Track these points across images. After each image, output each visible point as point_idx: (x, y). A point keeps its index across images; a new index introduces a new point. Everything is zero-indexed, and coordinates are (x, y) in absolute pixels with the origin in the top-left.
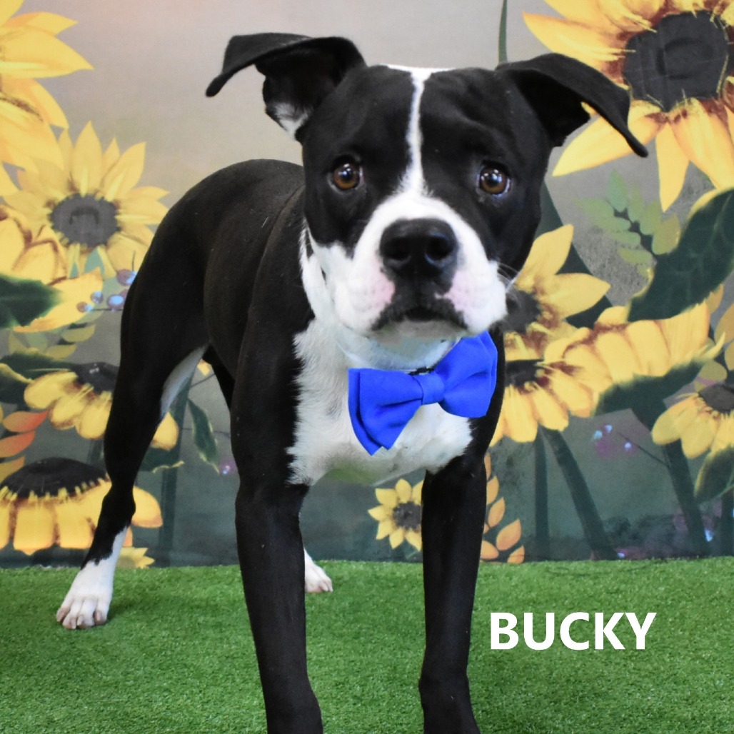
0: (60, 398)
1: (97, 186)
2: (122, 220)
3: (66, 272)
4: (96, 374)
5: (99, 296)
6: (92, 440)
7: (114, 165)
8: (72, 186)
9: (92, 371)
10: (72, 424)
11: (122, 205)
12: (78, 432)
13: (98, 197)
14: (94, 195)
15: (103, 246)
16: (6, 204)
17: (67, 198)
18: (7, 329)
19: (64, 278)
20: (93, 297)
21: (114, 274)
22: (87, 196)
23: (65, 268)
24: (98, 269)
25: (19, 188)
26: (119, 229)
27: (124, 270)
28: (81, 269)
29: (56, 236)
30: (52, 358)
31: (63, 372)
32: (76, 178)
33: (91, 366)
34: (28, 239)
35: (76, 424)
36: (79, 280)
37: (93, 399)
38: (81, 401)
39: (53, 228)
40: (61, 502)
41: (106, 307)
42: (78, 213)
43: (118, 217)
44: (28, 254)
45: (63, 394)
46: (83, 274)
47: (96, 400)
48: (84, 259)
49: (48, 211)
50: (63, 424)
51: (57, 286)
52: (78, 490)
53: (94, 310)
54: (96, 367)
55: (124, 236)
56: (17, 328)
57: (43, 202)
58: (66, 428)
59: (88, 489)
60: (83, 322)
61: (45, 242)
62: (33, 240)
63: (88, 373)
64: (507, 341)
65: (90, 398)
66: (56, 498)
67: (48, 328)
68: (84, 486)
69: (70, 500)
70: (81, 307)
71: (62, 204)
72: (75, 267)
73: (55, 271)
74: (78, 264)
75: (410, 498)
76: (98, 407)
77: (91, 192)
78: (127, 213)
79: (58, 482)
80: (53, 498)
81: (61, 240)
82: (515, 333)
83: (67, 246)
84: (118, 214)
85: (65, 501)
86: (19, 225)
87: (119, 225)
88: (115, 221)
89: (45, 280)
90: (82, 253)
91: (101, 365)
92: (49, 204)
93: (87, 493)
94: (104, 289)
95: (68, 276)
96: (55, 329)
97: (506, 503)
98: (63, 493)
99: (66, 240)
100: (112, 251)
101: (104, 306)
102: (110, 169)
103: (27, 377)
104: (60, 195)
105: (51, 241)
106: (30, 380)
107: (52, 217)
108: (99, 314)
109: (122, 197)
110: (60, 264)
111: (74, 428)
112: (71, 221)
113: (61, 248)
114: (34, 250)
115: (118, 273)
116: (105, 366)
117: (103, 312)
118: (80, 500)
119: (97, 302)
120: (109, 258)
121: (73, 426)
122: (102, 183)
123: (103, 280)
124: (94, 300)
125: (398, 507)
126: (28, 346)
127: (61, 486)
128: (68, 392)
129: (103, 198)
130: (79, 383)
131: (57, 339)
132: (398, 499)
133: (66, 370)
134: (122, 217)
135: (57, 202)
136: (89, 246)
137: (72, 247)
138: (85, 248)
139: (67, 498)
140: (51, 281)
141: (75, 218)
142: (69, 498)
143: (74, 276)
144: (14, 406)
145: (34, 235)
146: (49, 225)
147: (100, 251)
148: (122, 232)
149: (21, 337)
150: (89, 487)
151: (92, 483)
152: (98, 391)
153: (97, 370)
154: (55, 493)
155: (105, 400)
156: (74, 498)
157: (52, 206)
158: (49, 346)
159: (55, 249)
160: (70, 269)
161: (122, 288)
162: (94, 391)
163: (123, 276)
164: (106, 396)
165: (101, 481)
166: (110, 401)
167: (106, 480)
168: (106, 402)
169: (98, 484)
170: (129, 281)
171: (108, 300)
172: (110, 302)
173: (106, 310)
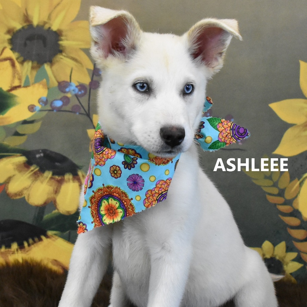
0: (14, 176)
1: (46, 19)
2: (63, 45)
3: (21, 82)
4: (40, 158)
5: (45, 100)
6: (37, 207)
7: (58, 4)
8: (27, 19)
9: (38, 156)
10: (22, 195)
11: (64, 34)
12: (27, 200)
13: (47, 26)
14: (43, 26)
15: (48, 63)
17: (23, 28)
19: (19, 87)
20: (40, 101)
21: (56, 84)
22: (38, 26)
23: (20, 79)
24: (45, 80)
26: (61, 52)
27: (64, 81)
28: (31, 80)
29: (14, 56)
30: (9, 146)
31: (17, 156)
32: (30, 13)
33: (38, 152)
35: (25, 194)
36: (30, 89)
37: (38, 176)
38: (29, 178)
39: (12, 49)
40: (13, 253)
41: (49, 108)
42: (31, 38)
43: (61, 42)
45: (16, 172)
46: (33, 84)
47: (40, 177)
48: (35, 73)
49: (8, 37)
50: (16, 195)
51: (14, 92)
52: (26, 244)
53: (41, 111)
54: (41, 153)
55: (65, 56)
57: (5, 30)
58: (18, 197)
59: (33, 244)
60: (32, 119)
61: (6, 59)
63: (35, 157)
65: (36, 176)
66: (10, 250)
67: (6, 123)
68: (31, 241)
69: (19, 252)
70: (31, 108)
71: (20, 31)
72: (27, 78)
73: (13, 81)
74: (30, 76)
75: (273, 255)
76: (42, 182)
77: (41, 24)
78: (67, 40)
79: (11, 238)
80: (7, 250)
81: (17, 59)
83: (22, 63)
84: (61, 40)
85: (16, 252)
87: (61, 48)
88: (59, 45)
89: (5, 88)
90: (33, 68)
91: (44, 151)
92: (9, 32)
93: (32, 246)
94: (49, 95)
95: (22, 85)
96: (12, 124)
98: (15, 246)
99: (22, 59)
100: (55, 67)
102: (55, 7)
104: (18, 26)
105: (10, 59)
107: (11, 42)
108: (45, 113)
109: (64, 28)
110: (17, 76)
111: (24, 197)
112: (25, 45)
113: (17, 64)
115: (59, 83)
116: (48, 152)
117: (47, 112)
118: (27, 251)
119: (43, 105)
120: (53, 72)
121: (23, 196)
122: (49, 17)
123: (48, 89)
124: (41, 103)
127: (13, 241)
128: (20, 171)
129: (50, 28)
130: (28, 164)
131: (13, 131)
132: (264, 255)
133: (19, 154)
134: (64, 43)
135: (15, 30)
136: (38, 64)
137: (25, 64)
138: (35, 64)
139: (17, 250)
140: (9, 88)
141: (28, 42)
142: (19, 250)
143: (27, 85)
146: (9, 47)
147: (47, 67)
148: (64, 54)
150: (35, 242)
151: (36, 239)
152: (42, 170)
153: (42, 155)
154: (8, 246)
155: (47, 177)
156: (23, 250)
157: (12, 33)
158: (7, 136)
159: (13, 65)
160: (23, 80)
161: (62, 95)
162: (39, 170)
163: (63, 86)
164: (48, 174)
165: (43, 237)
166: (51, 178)
167: (47, 237)
168: (48, 179)
169: (40, 240)
170: (67, 90)
171: (52, 103)
172: (53, 105)
173: (50, 110)
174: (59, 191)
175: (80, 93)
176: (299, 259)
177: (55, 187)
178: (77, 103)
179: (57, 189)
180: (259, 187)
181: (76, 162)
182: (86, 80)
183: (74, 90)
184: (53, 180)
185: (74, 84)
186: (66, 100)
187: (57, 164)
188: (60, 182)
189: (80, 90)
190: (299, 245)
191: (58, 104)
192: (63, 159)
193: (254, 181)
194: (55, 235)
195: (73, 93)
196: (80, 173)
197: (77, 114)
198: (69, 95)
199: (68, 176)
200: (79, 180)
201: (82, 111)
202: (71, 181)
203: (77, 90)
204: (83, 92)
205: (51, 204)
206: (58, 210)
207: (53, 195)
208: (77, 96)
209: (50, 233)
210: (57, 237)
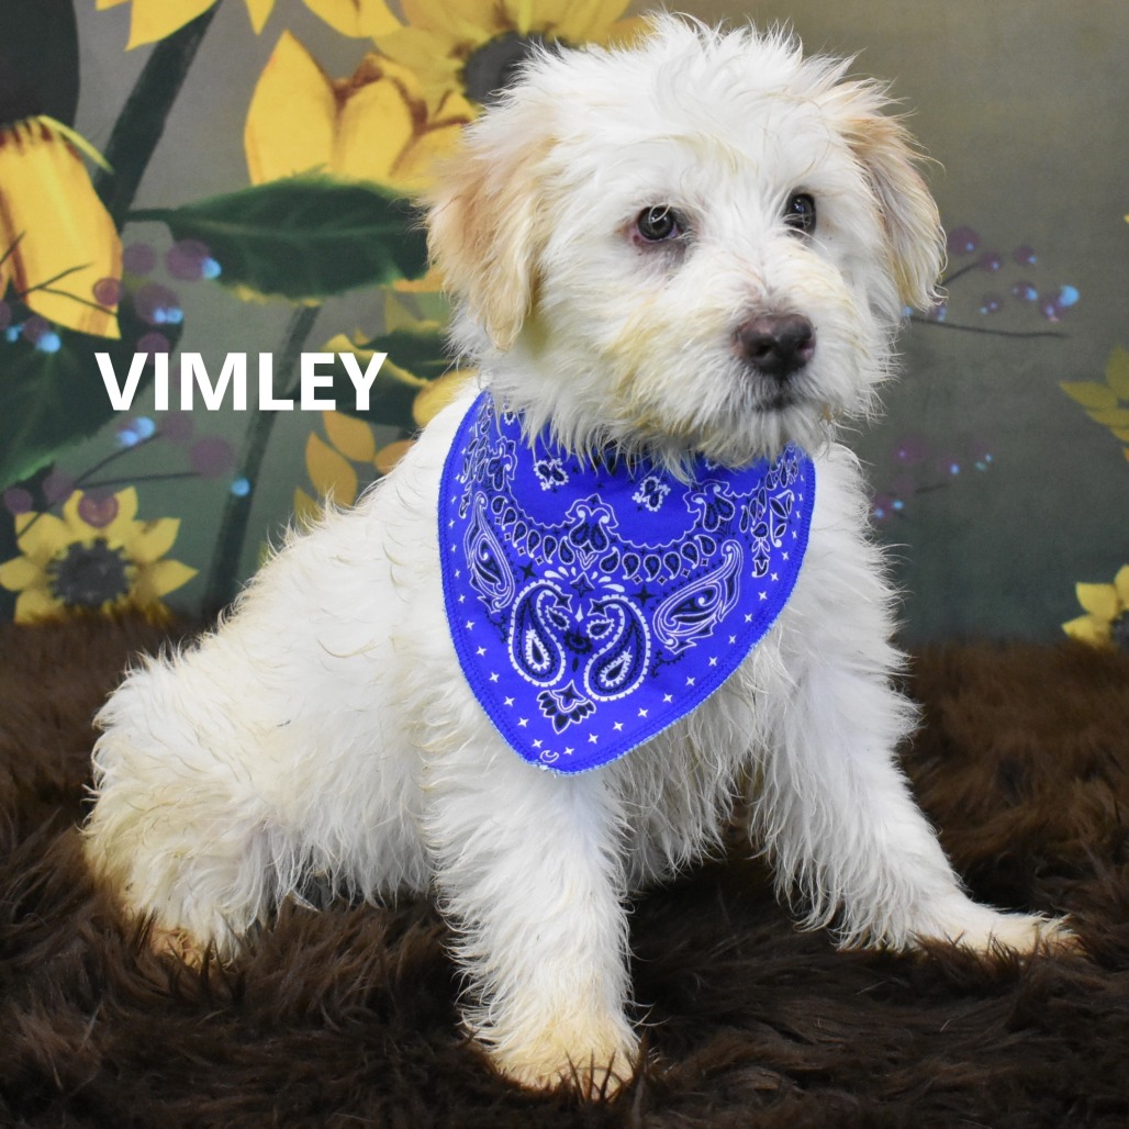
8: (502, 16)
14: (544, 34)
16: (378, 52)
17: (494, 40)
18: (383, 286)
22: (530, 34)
25: (403, 21)
29: (472, 111)
32: (509, 2)
34: (420, 118)
39: (466, 96)
44: (418, 146)
49: (457, 64)
56: (401, 285)
57: (447, 48)
61: (452, 121)
62: (430, 120)
71: (484, 49)
77: (539, 29)
86: (403, 92)
92: (458, 51)
103: (418, 373)
104: (480, 35)
105: (463, 121)
106: (423, 382)
107: (465, 76)
114: (433, 137)
125: (1120, 618)
126: (421, 318)
132: (1120, 603)
135: (473, 47)
144: (396, 430)
145: (431, 108)
146: (458, 90)
149: (407, 300)
157: (465, 55)
180: (1104, 430)
193: (1090, 414)
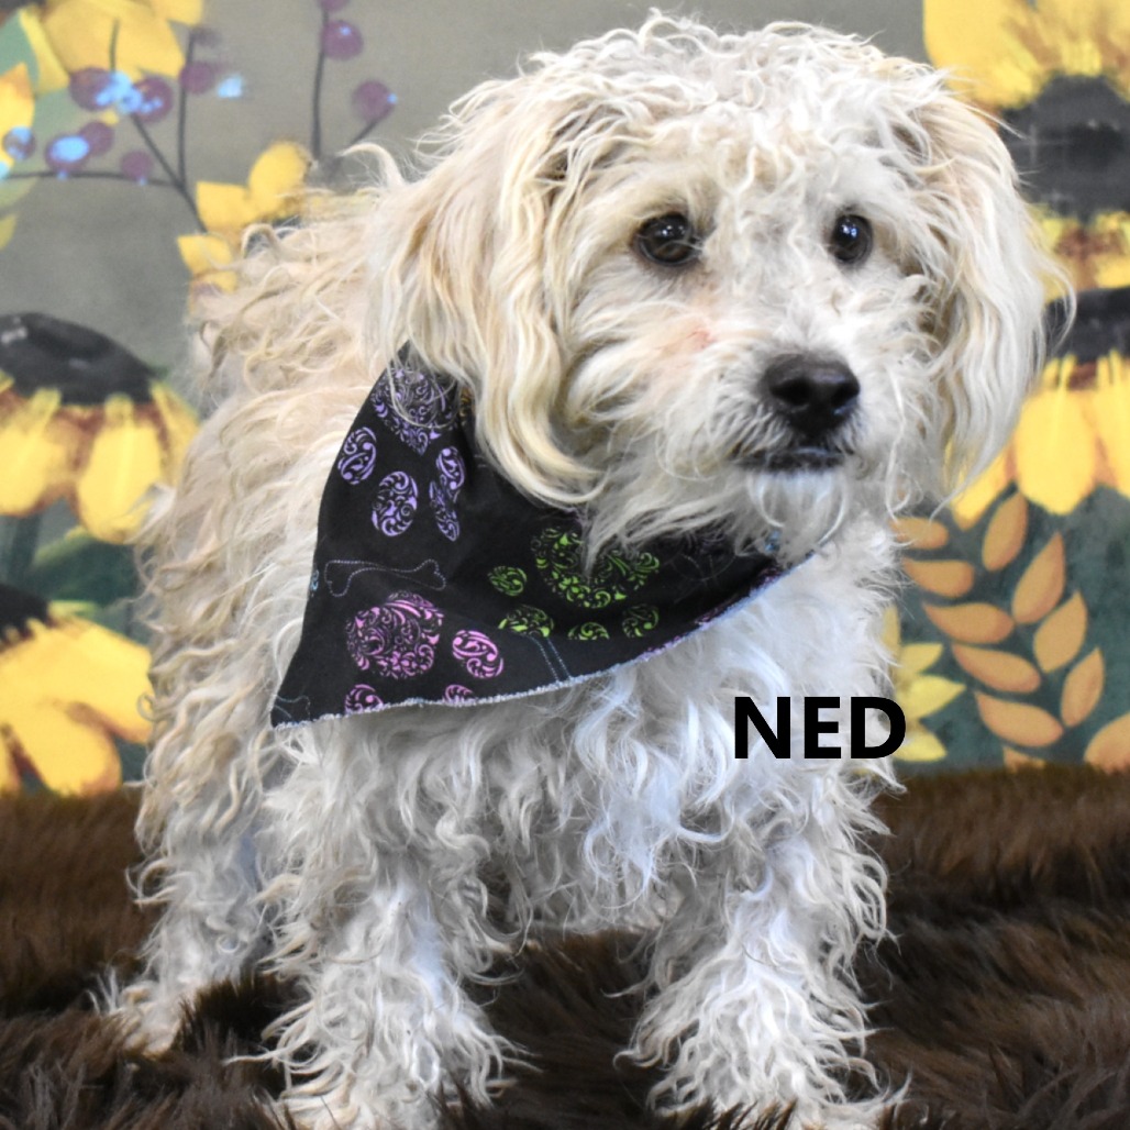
4: (16, 343)
5: (24, 138)
6: (10, 519)
9: (6, 338)
15: (33, 7)
20: (8, 142)
21: (62, 80)
24: (21, 68)
27: (89, 70)
33: (5, 323)
37: (11, 410)
41: (42, 167)
47: (19, 412)
53: (12, 176)
54: (18, 326)
64: (1100, 236)
65: (3, 409)
76: (25, 430)
82: (1121, 214)
91: (29, 320)
94: (38, 120)
97: (1109, 663)
100: (57, 19)
101: (38, 164)
108: (23, 187)
115: (76, 78)
116: (41, 323)
117: (34, 180)
119: (20, 156)
120: (50, 38)
123: (36, 97)
124: (13, 151)
147: (26, 20)
150: (6, 643)
151: (12, 633)
152: (24, 388)
153: (23, 333)
155: (42, 414)
161: (85, 117)
162: (13, 390)
163: (86, 85)
164: (46, 401)
165: (35, 625)
166: (59, 415)
167: (49, 622)
168: (46, 418)
169: (26, 634)
170: (102, 98)
171: (49, 149)
172: (54, 155)
173: (43, 175)
174: (87, 458)
175: (147, 108)
176: (947, 667)
177: (74, 447)
178: (138, 143)
179: (79, 452)
181: (144, 352)
182: (170, 63)
183: (126, 100)
184: (63, 423)
185: (126, 76)
186: (99, 136)
187: (77, 364)
188: (90, 428)
189: (148, 98)
190: (946, 618)
191: (73, 149)
192: (97, 346)
194: (80, 615)
195: (125, 109)
196: (159, 393)
197: (142, 182)
198: (110, 118)
199: (118, 406)
200: (155, 418)
201: (159, 172)
202: (129, 423)
203: (137, 98)
204: (158, 103)
205: (59, 506)
206: (85, 526)
207: (63, 477)
208: (137, 120)
209: (59, 609)
210: (83, 623)
